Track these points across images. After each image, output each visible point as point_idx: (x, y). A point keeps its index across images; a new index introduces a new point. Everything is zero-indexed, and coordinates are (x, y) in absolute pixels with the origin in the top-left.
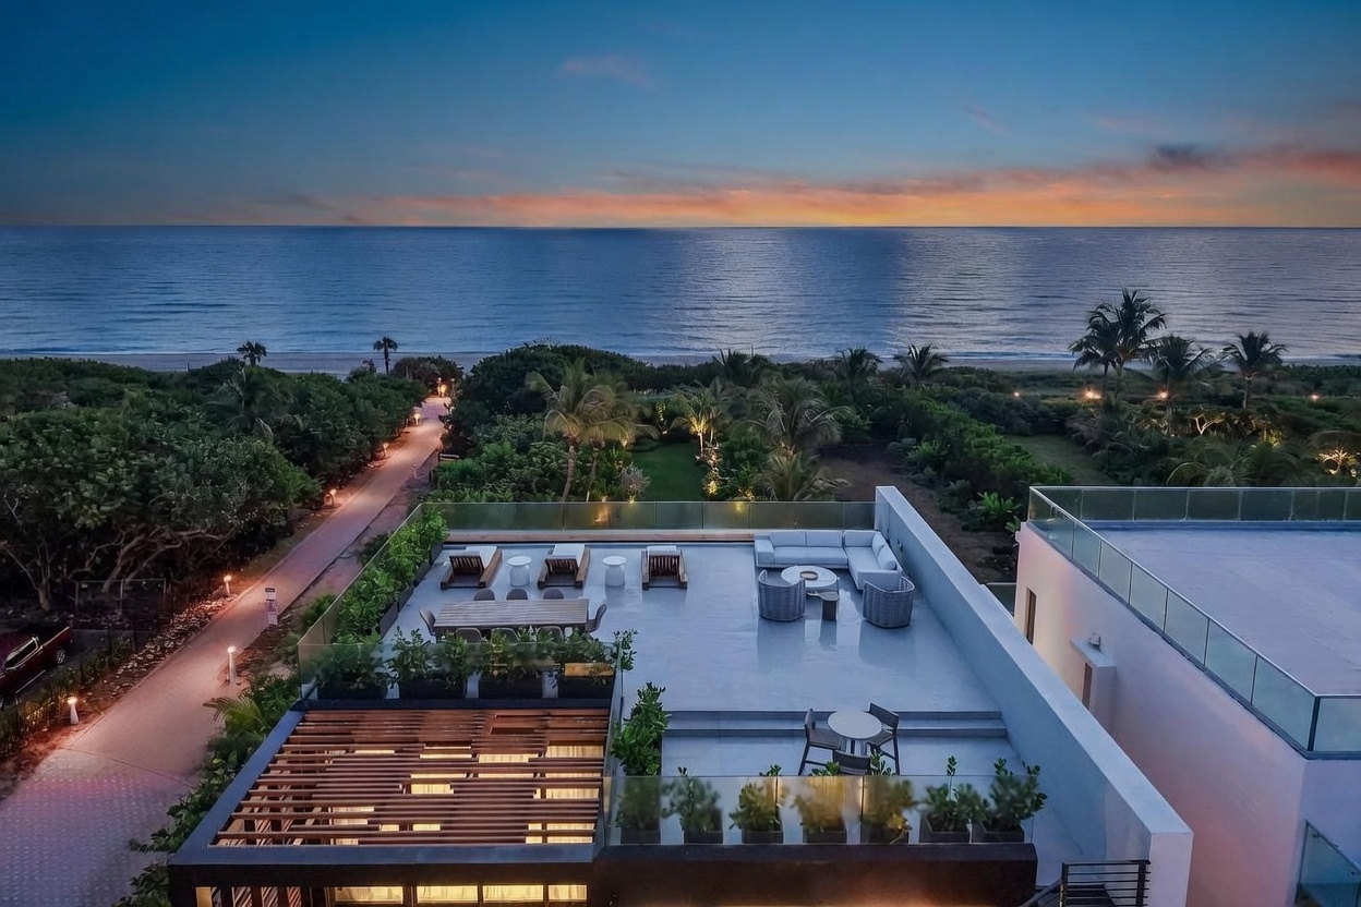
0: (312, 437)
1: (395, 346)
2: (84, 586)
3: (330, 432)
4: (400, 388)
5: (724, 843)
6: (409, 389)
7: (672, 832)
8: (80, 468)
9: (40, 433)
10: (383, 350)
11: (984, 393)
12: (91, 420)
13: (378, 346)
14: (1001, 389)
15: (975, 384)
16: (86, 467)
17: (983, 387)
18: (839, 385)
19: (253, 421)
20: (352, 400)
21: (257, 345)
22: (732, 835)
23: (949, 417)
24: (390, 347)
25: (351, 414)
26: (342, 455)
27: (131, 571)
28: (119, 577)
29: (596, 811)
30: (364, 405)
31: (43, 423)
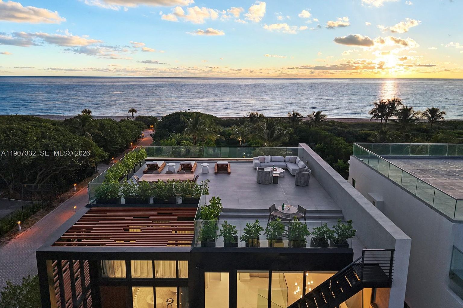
0: (105, 139)
1: (136, 112)
2: (25, 186)
3: (112, 137)
4: (137, 124)
5: (239, 247)
6: (140, 125)
7: (220, 243)
8: (24, 144)
9: (10, 132)
10: (131, 113)
11: (339, 128)
12: (28, 128)
13: (130, 111)
14: (345, 127)
15: (336, 126)
16: (26, 144)
17: (339, 127)
18: (289, 125)
19: (85, 132)
20: (120, 127)
21: (88, 110)
22: (242, 244)
23: (327, 135)
24: (134, 112)
25: (119, 131)
26: (116, 145)
27: (42, 181)
28: (38, 183)
29: (193, 237)
30: (123, 129)
31: (11, 129)
